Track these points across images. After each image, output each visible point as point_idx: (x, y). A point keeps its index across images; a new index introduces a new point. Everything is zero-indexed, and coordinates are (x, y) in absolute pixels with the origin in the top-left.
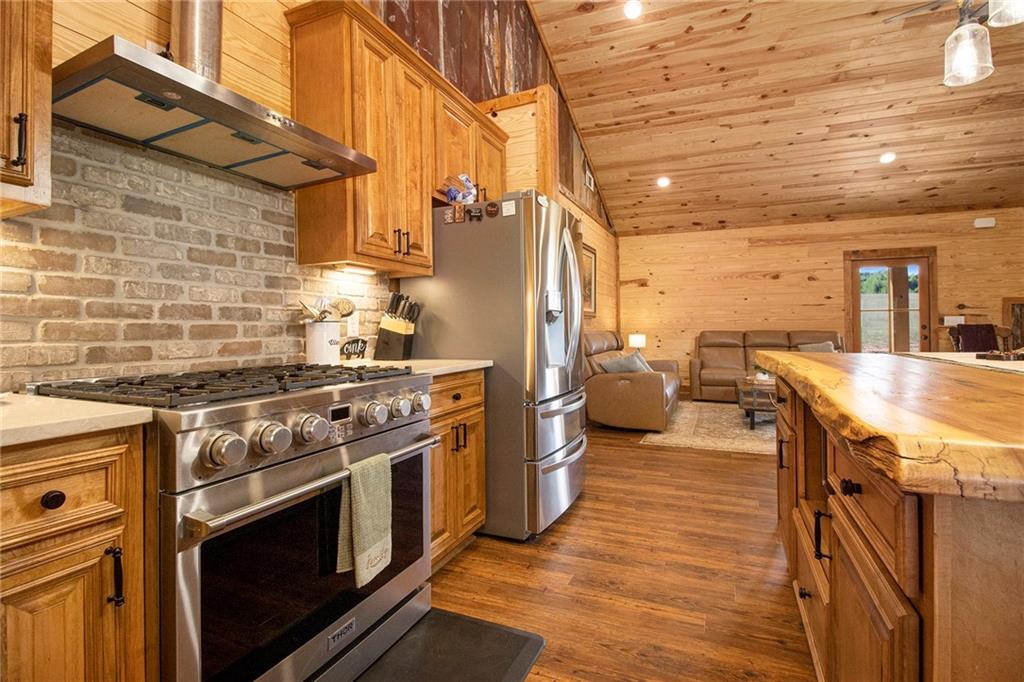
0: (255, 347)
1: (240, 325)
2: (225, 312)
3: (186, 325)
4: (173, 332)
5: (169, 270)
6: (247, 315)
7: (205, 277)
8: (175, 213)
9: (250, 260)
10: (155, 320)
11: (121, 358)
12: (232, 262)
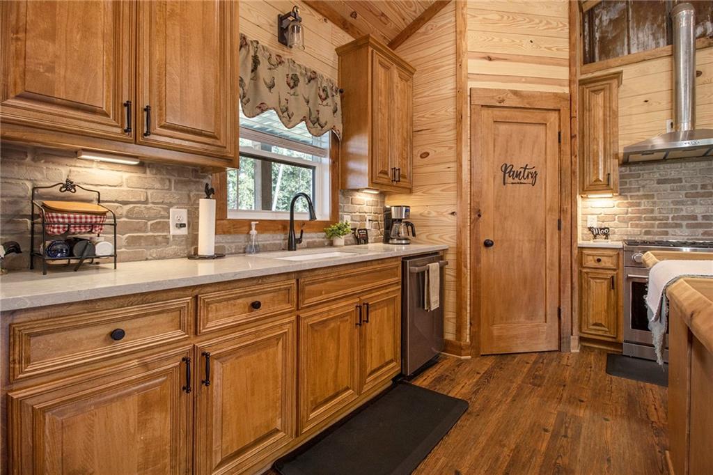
2: (705, 217)
3: (684, 223)
4: (679, 226)
5: (676, 203)
7: (694, 203)
8: (679, 180)
10: (670, 221)
11: (656, 234)
12: (710, 195)
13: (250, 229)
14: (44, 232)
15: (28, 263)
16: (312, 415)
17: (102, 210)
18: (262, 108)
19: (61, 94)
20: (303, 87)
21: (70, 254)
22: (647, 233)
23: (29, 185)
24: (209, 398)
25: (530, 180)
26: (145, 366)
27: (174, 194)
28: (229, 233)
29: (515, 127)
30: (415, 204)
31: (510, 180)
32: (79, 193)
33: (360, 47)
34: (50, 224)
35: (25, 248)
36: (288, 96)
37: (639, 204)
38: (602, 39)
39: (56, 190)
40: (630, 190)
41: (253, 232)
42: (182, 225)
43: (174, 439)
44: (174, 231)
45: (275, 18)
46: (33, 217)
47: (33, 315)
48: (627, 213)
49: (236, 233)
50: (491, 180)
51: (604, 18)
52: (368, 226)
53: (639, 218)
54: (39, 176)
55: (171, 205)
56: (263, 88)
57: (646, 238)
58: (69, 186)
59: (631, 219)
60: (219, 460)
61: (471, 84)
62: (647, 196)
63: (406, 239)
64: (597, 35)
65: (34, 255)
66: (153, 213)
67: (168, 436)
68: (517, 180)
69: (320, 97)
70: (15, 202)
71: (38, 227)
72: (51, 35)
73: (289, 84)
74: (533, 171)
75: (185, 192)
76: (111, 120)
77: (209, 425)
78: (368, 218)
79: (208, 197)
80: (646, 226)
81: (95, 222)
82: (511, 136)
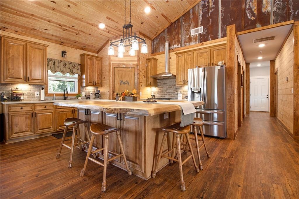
0: (174, 96)
1: (173, 94)
2: (171, 93)
3: (168, 94)
4: (167, 95)
5: (166, 89)
6: (173, 93)
7: (169, 89)
8: (167, 84)
9: (174, 87)
10: (165, 94)
11: (163, 97)
12: (172, 87)
13: (54, 95)
14: (13, 96)
15: (10, 100)
16: (60, 127)
17: (22, 92)
18: (56, 72)
19: (15, 77)
20: (68, 66)
21: (17, 99)
22: (162, 96)
23: (11, 89)
24: (37, 119)
25: (127, 84)
26: (26, 113)
27: (36, 89)
28: (49, 96)
29: (124, 72)
30: (101, 90)
31: (122, 84)
32: (18, 90)
33: (83, 55)
34: (14, 95)
35: (10, 98)
36: (63, 68)
37: (160, 89)
38: (155, 47)
39: (15, 89)
40: (159, 86)
41: (54, 96)
42: (38, 95)
43: (31, 124)
44: (36, 96)
45: (61, 52)
46: (11, 93)
47: (11, 105)
48: (158, 91)
49: (50, 96)
50: (117, 84)
51: (156, 42)
52: (91, 95)
53: (160, 93)
54: (12, 87)
55: (36, 91)
56: (56, 68)
57: (161, 98)
58: (17, 89)
59: (159, 93)
60: (39, 129)
61: (112, 62)
62: (162, 87)
63: (99, 98)
64: (154, 46)
65: (11, 99)
66: (32, 93)
67: (30, 123)
68: (124, 84)
69: (73, 67)
70: (8, 91)
71: (12, 95)
72: (13, 69)
73: (64, 66)
74: (128, 82)
75: (39, 88)
76: (22, 80)
77: (37, 123)
78: (91, 93)
79: (43, 90)
80: (161, 95)
81: (21, 94)
82: (122, 74)
